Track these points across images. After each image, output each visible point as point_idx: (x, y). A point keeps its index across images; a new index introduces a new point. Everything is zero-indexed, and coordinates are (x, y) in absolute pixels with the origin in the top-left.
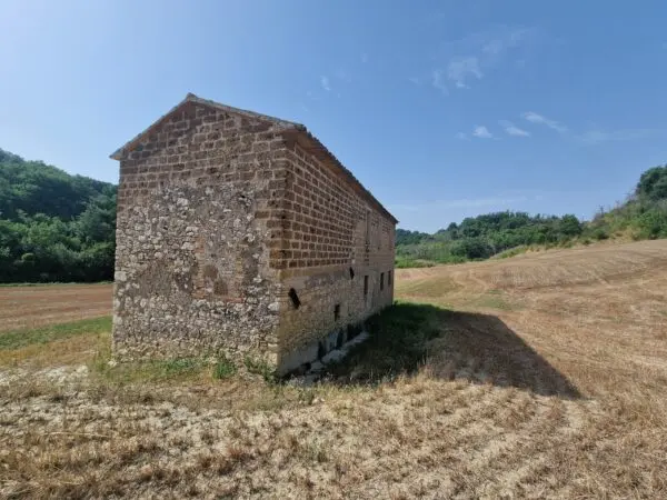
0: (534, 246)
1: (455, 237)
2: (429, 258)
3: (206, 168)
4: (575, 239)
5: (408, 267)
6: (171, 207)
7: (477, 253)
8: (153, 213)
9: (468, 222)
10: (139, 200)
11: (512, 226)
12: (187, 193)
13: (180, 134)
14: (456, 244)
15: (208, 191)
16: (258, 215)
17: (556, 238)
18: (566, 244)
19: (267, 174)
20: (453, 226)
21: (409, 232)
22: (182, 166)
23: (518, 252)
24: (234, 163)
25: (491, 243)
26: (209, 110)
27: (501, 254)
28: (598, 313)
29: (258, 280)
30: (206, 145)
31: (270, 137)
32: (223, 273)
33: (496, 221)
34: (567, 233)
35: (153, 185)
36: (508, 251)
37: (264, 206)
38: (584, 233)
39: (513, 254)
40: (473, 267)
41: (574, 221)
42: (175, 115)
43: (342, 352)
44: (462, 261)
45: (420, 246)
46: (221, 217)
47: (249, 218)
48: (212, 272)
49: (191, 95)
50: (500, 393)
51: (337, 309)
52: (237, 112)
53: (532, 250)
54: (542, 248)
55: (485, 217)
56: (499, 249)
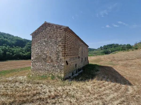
0: (120, 51)
1: (102, 49)
2: (96, 54)
3: (48, 36)
4: (130, 49)
5: (91, 56)
6: (42, 44)
7: (107, 53)
8: (39, 46)
9: (105, 46)
10: (36, 43)
11: (115, 47)
12: (45, 41)
13: (44, 30)
14: (102, 51)
15: (49, 41)
16: (59, 46)
17: (125, 49)
18: (128, 50)
19: (61, 37)
20: (101, 47)
21: (91, 49)
22: (44, 36)
23: (116, 52)
24: (54, 35)
25: (110, 51)
26: (49, 25)
27: (112, 53)
28: (136, 66)
29: (59, 59)
30: (49, 32)
31: (61, 29)
32: (52, 58)
33: (111, 46)
34: (128, 48)
35: (38, 40)
36: (114, 52)
37: (60, 44)
38: (132, 48)
39: (115, 53)
40: (106, 56)
41: (130, 45)
42: (42, 26)
43: (77, 74)
44: (103, 55)
45: (94, 52)
46: (52, 46)
47: (57, 46)
48: (50, 57)
49: (45, 22)
50: (113, 84)
51: (76, 65)
52: (55, 25)
53: (120, 52)
54: (122, 51)
55: (108, 45)
56: (112, 52)
